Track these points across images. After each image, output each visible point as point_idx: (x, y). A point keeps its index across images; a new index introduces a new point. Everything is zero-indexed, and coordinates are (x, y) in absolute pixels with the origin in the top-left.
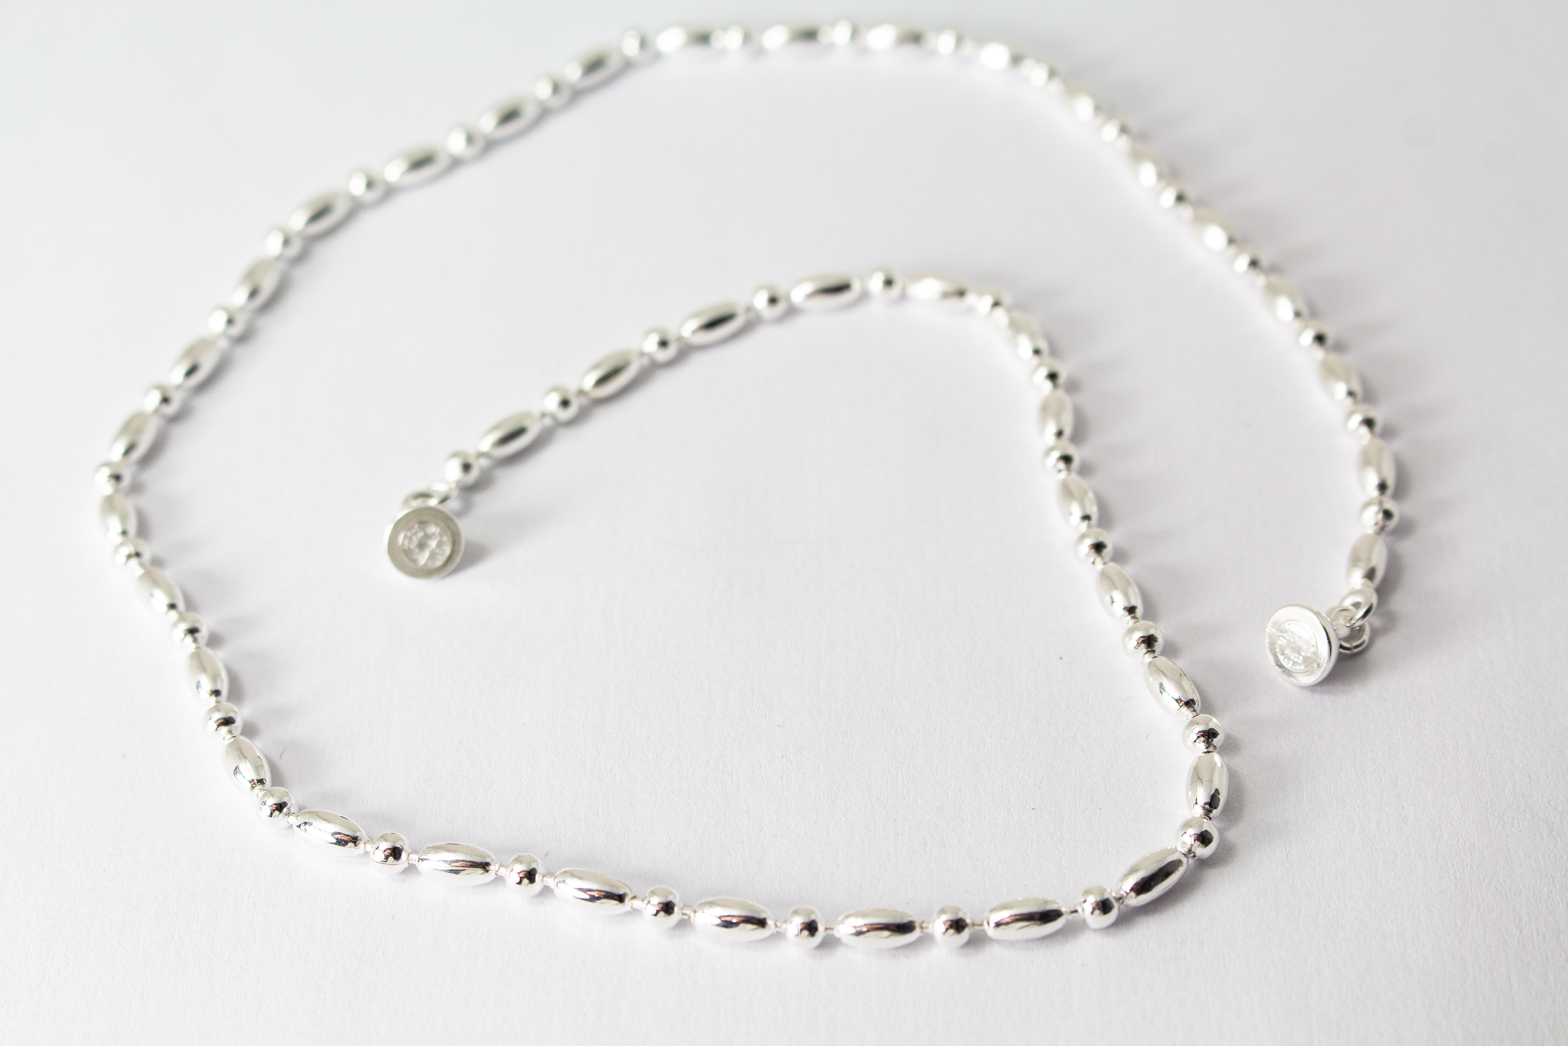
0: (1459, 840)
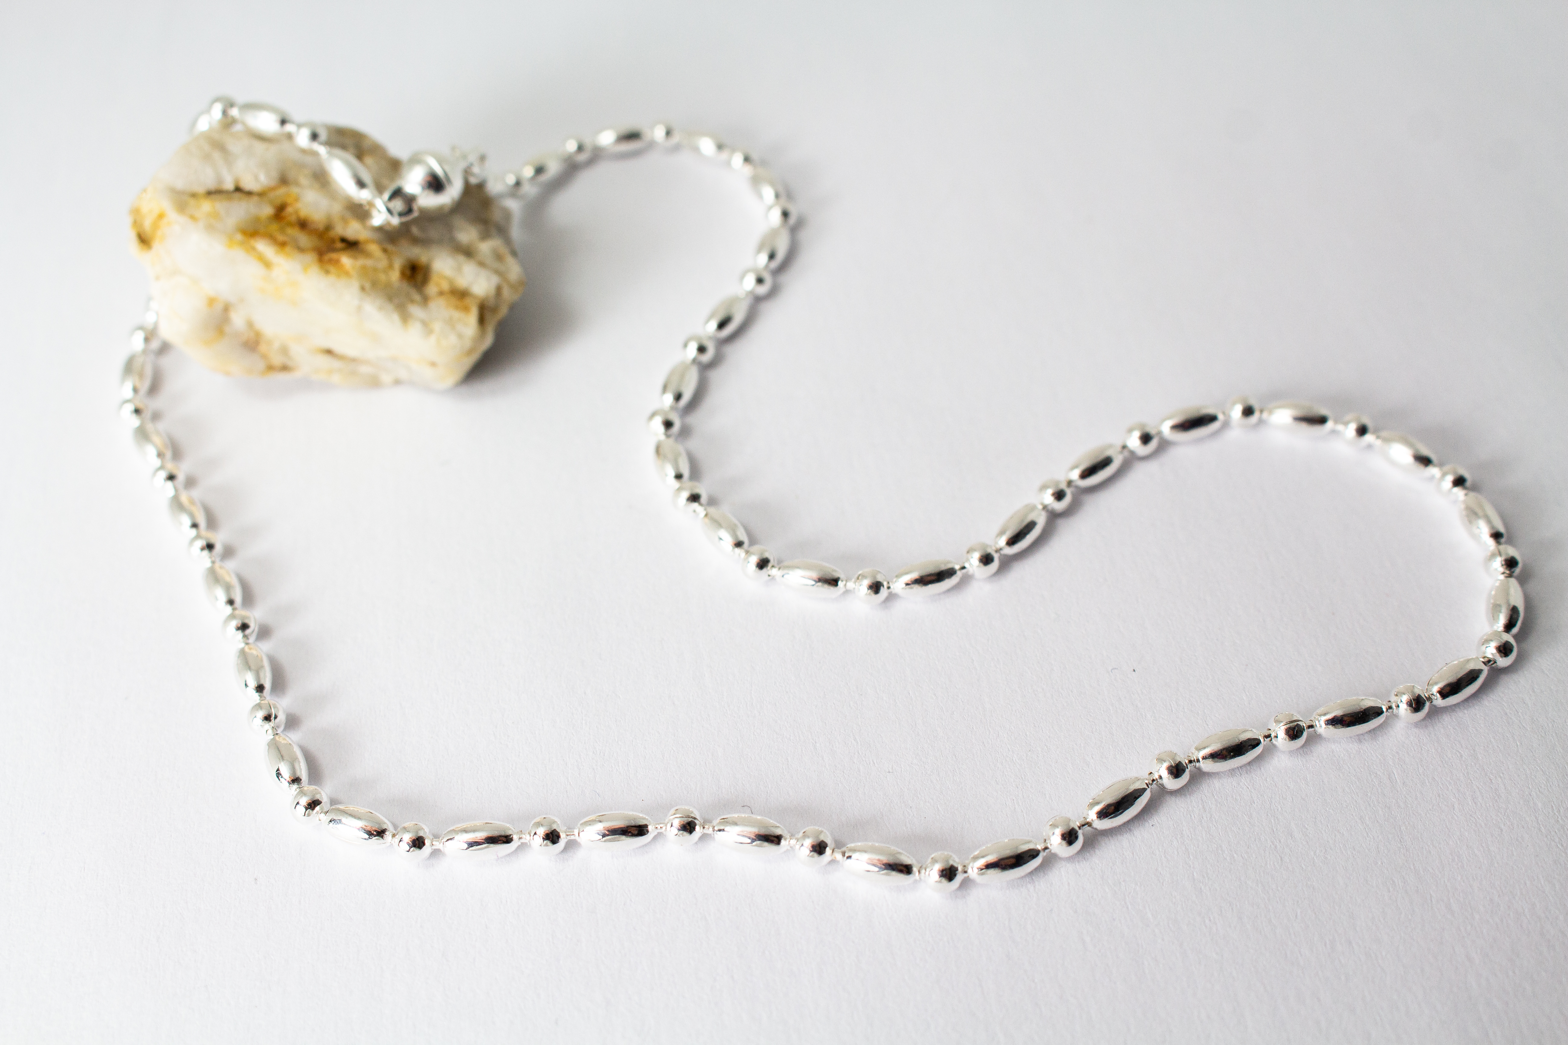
0: (1552, 807)
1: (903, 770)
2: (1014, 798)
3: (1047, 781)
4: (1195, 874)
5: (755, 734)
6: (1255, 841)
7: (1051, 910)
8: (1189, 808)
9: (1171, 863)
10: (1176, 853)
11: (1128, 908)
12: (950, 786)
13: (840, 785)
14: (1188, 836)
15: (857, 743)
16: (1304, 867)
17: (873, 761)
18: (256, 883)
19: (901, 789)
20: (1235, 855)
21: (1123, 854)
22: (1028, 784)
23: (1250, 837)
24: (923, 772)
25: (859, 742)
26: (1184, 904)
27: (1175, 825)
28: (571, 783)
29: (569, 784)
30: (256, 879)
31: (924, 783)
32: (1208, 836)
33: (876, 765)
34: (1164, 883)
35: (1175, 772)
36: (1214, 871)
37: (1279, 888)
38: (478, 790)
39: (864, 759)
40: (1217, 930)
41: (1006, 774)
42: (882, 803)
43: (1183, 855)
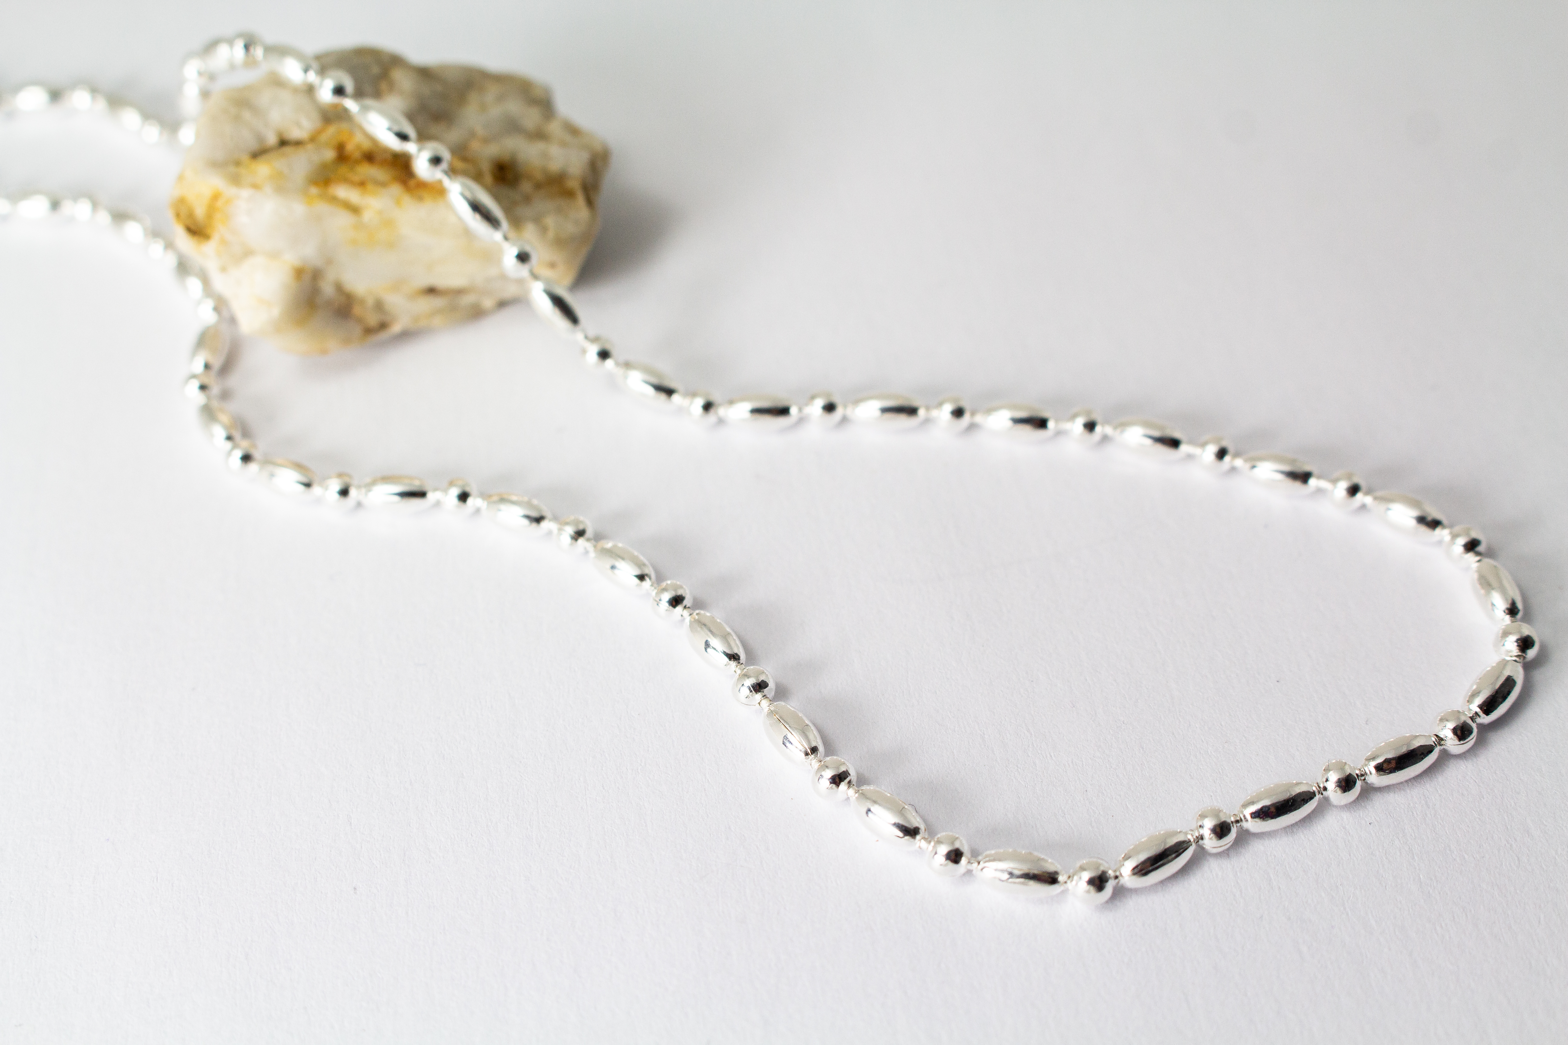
1: (1084, 764)
2: (1212, 794)
3: (1247, 775)
4: (1421, 877)
5: (915, 724)
6: (1487, 839)
7: (1261, 917)
8: (1410, 804)
9: (1393, 865)
10: (1399, 854)
11: (1347, 914)
12: (1138, 782)
13: (1014, 780)
14: (1411, 835)
15: (1031, 734)
16: (1545, 867)
17: (1050, 754)
18: (355, 893)
19: (1083, 784)
20: (1466, 856)
21: (1339, 855)
22: (1227, 778)
23: (1481, 835)
24: (1108, 766)
25: (1033, 733)
26: (1411, 910)
27: (1395, 823)
28: (710, 780)
29: (707, 781)
30: (355, 889)
31: (1110, 777)
32: (1434, 835)
33: (1054, 758)
34: (1387, 887)
35: (1219, 832)
36: (1442, 873)
37: (1518, 891)
38: (604, 789)
39: (1039, 752)
40: (1450, 937)
41: (1201, 768)
42: (1063, 801)
43: (1407, 856)
